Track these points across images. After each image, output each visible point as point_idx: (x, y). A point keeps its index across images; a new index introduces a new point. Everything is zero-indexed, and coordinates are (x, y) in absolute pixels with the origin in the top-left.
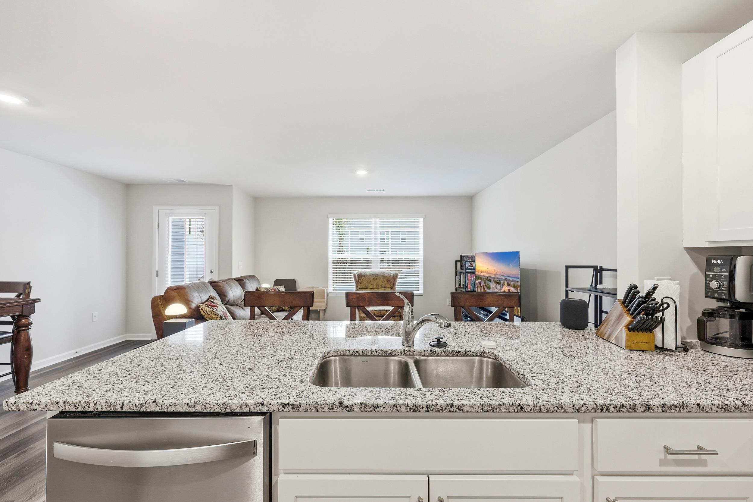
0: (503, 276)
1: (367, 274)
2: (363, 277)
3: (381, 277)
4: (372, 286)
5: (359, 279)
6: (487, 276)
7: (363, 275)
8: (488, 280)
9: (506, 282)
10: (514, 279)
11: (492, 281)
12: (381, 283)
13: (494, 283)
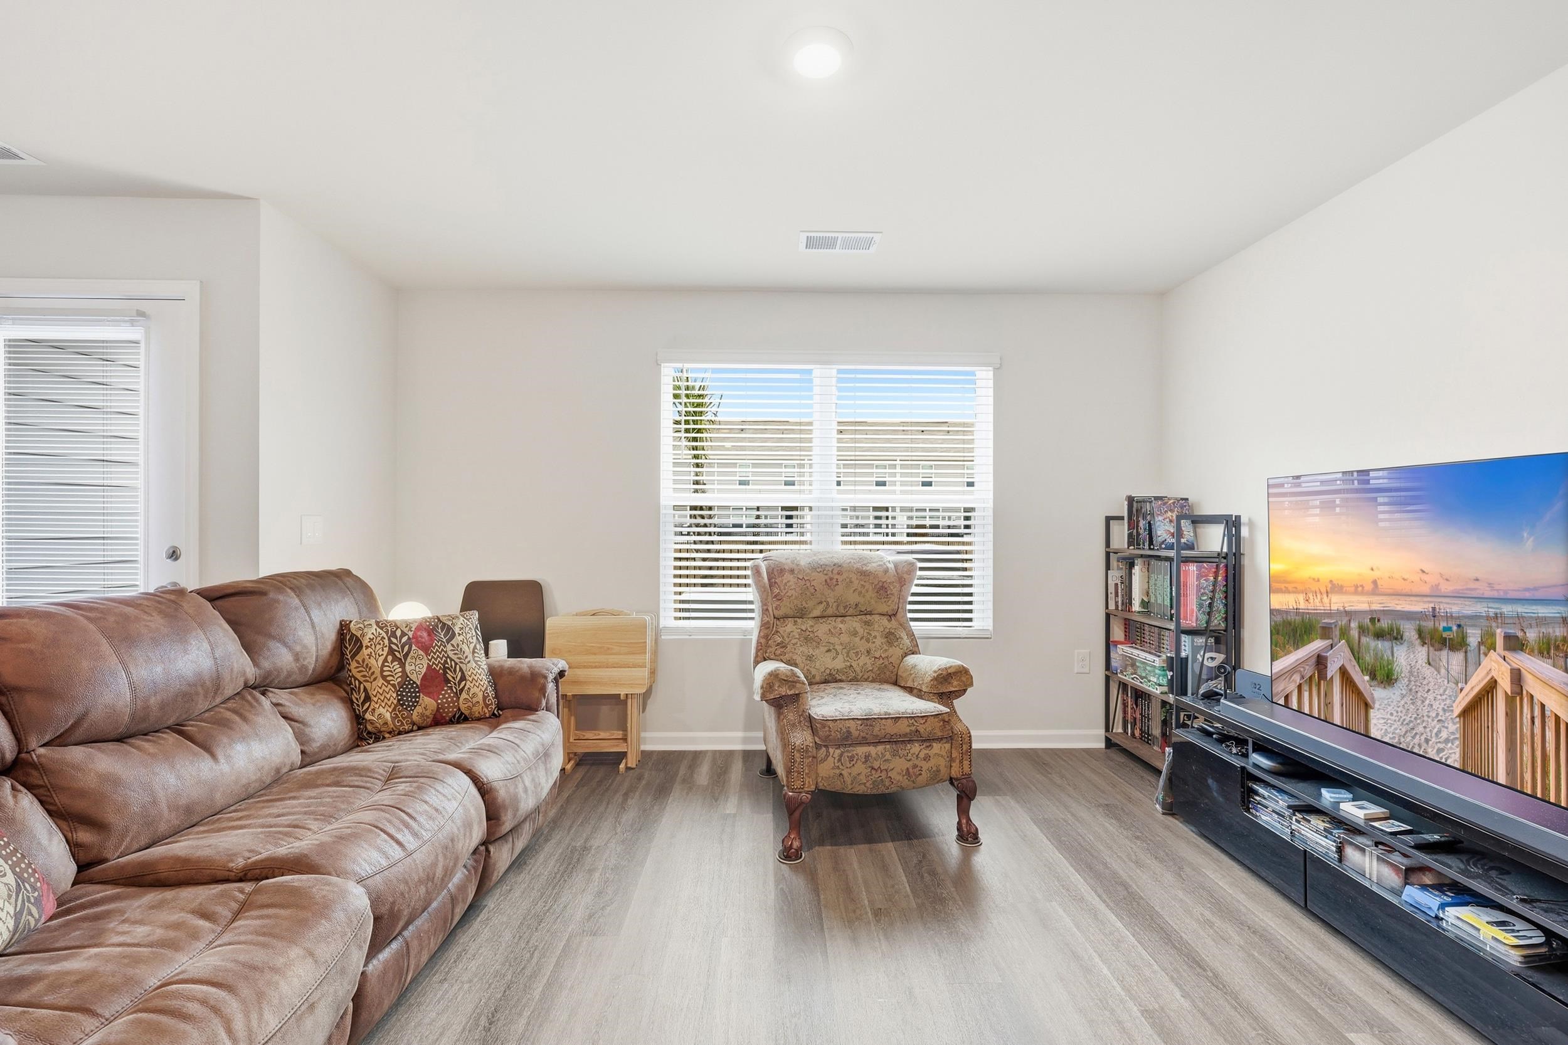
0: (1480, 599)
1: (803, 563)
2: (787, 576)
3: (854, 577)
4: (821, 607)
5: (772, 584)
6: (1372, 611)
7: (787, 568)
8: (1379, 635)
9: (1499, 633)
10: (1543, 611)
11: (1409, 631)
12: (853, 598)
13: (1424, 643)
